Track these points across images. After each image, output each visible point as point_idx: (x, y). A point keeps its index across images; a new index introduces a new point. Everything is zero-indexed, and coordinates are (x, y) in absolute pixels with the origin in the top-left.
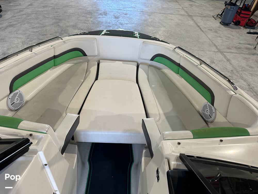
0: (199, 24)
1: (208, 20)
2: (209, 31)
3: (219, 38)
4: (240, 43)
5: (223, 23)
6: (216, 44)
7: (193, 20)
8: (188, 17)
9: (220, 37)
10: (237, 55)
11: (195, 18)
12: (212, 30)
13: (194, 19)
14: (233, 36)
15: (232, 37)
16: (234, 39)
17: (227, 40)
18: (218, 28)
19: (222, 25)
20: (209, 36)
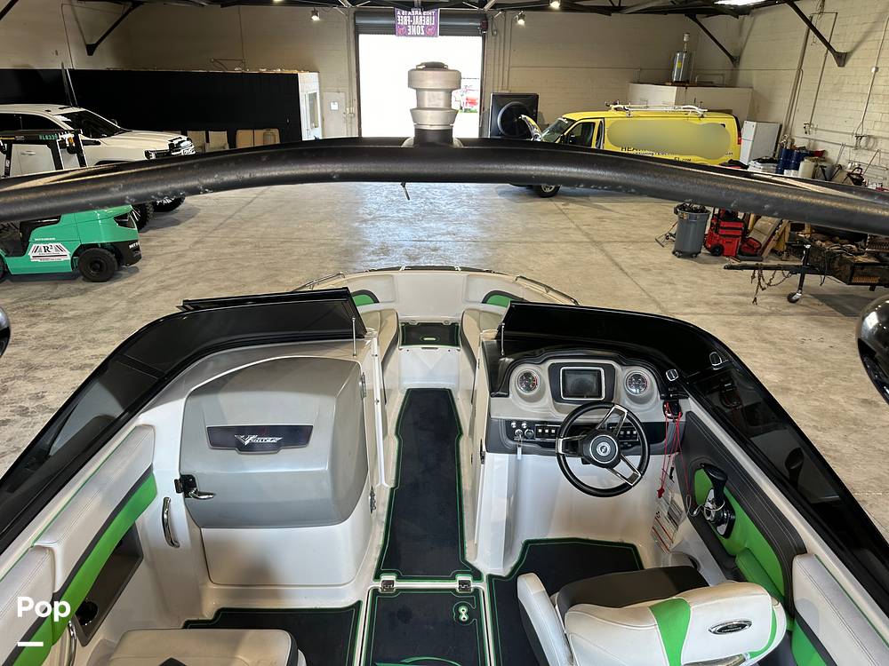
0: (618, 260)
1: (643, 250)
2: (642, 272)
3: (667, 285)
4: (719, 294)
5: (680, 252)
6: (658, 299)
7: (603, 250)
8: (590, 246)
9: (670, 283)
10: (710, 317)
11: (608, 248)
12: (650, 270)
13: (606, 249)
14: (704, 279)
15: (700, 281)
16: (706, 285)
17: (689, 290)
18: (665, 265)
19: (679, 257)
20: (643, 284)
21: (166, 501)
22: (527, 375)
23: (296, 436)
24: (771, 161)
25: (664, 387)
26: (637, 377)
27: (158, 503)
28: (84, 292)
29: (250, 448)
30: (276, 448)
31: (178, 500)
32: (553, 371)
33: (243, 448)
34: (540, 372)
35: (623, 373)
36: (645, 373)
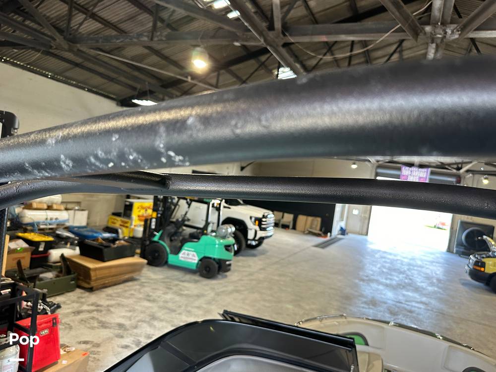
28: (196, 282)
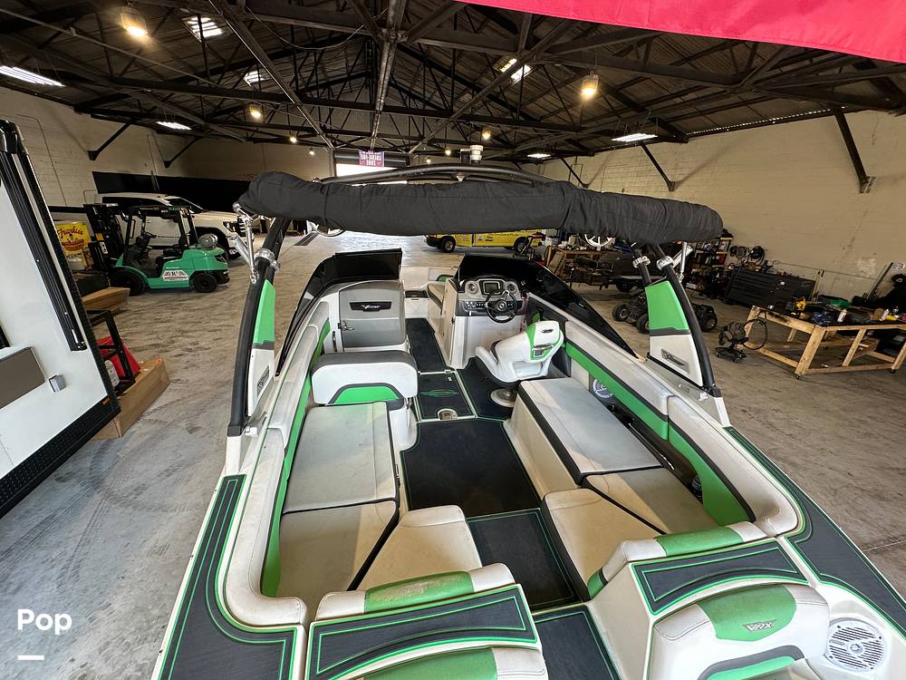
21: (334, 332)
22: (471, 285)
23: (386, 306)
24: (555, 237)
25: (521, 288)
26: (511, 285)
27: (331, 333)
29: (369, 310)
30: (378, 310)
31: (338, 332)
32: (481, 283)
33: (365, 310)
34: (476, 284)
35: (506, 284)
36: (514, 284)
